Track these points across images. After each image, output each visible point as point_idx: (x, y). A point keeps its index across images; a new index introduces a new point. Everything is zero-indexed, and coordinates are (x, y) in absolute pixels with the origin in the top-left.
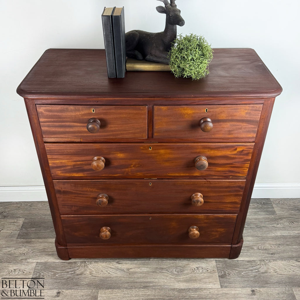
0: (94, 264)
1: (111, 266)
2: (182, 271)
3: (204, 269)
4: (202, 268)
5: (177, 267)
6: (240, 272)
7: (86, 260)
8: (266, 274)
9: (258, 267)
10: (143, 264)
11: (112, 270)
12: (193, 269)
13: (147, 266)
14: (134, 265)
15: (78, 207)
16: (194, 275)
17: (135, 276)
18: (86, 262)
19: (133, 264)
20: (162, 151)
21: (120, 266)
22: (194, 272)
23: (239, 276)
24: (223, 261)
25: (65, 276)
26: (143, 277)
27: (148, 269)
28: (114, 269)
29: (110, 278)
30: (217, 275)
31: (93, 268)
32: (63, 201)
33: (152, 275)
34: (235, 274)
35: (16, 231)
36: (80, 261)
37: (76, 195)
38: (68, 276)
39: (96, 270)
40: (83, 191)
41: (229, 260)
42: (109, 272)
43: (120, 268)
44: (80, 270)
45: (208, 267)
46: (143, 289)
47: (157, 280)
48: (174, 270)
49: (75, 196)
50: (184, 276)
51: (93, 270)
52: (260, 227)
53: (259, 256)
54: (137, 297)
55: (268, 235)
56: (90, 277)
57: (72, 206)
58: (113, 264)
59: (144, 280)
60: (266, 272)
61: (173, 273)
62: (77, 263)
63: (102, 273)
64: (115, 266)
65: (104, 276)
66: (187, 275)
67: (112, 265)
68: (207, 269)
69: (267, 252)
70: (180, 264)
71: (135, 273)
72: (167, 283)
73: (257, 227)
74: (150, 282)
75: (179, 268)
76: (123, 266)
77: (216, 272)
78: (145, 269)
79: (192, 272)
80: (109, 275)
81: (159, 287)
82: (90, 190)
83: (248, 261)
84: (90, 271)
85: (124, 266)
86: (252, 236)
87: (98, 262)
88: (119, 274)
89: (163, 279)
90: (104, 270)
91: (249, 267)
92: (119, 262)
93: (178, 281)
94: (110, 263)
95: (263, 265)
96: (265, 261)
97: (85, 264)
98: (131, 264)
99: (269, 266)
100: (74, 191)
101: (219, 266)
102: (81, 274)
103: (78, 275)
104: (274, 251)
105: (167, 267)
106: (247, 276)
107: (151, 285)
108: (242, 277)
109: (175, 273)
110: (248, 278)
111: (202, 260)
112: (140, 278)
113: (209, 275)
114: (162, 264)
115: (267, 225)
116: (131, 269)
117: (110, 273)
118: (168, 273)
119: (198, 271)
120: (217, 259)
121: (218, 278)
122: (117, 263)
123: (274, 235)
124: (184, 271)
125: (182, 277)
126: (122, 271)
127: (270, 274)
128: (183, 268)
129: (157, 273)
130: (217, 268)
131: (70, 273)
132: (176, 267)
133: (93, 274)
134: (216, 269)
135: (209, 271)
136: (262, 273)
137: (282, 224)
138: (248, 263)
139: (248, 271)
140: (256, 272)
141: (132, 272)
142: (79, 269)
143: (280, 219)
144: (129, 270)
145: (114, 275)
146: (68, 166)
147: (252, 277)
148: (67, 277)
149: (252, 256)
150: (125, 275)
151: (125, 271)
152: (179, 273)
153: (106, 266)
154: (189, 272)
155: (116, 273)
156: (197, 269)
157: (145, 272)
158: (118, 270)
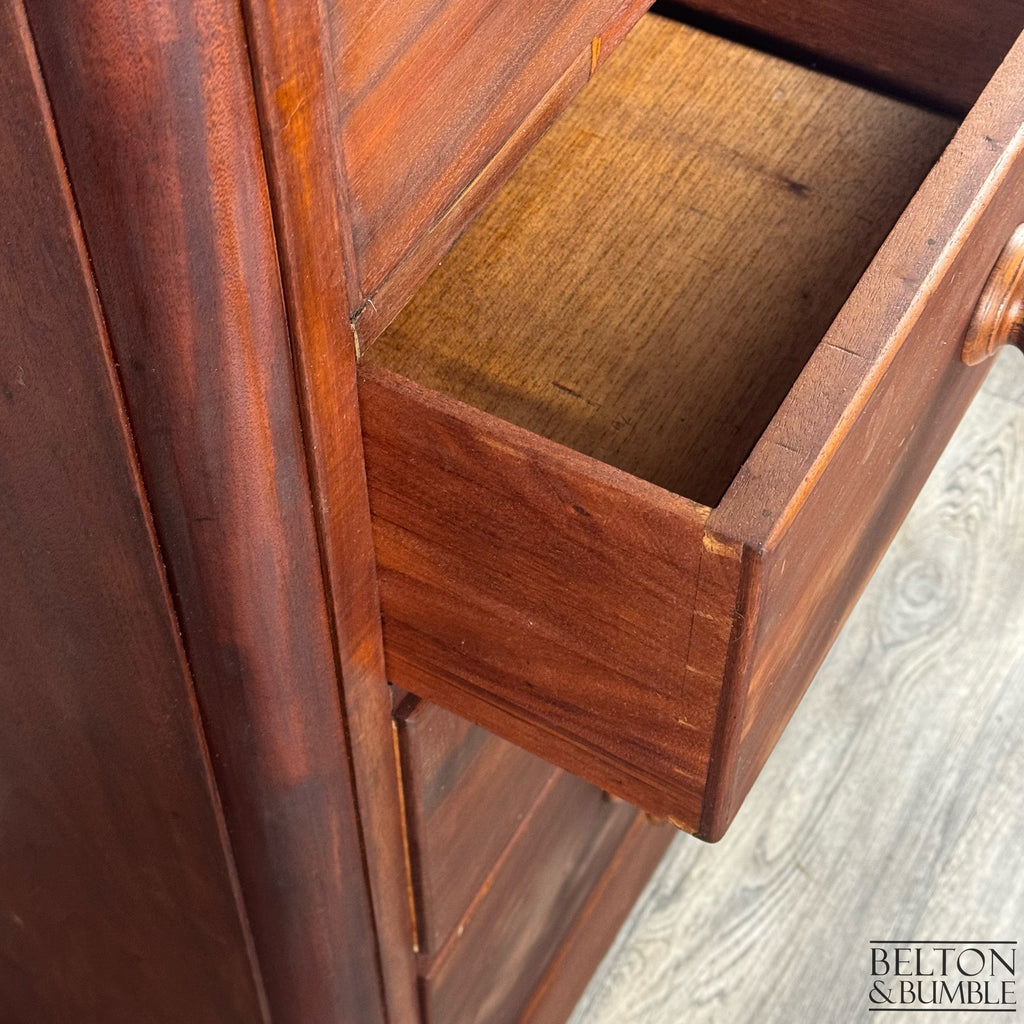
1: (669, 960)
2: (930, 572)
3: (976, 460)
4: (966, 470)
5: (892, 585)
11: (700, 964)
16: (994, 530)
17: (833, 839)
21: (699, 902)
22: (969, 517)
27: (822, 743)
28: (699, 948)
29: (763, 1002)
33: (878, 739)
42: (712, 990)
43: (716, 902)
45: (977, 438)
46: (962, 845)
47: (933, 737)
50: (972, 577)
54: (1003, 901)
58: (661, 934)
59: (898, 805)
61: (925, 628)
64: (680, 930)
66: (975, 558)
67: (660, 944)
68: (990, 447)
71: (809, 831)
72: (981, 689)
74: (928, 779)
75: (903, 574)
76: (715, 881)
78: (813, 762)
79: (972, 528)
80: (735, 998)
81: (990, 750)
85: (721, 872)
89: (941, 695)
92: (667, 891)
93: (998, 626)
94: (634, 956)
107: (949, 782)
109: (928, 611)
116: (761, 840)
117: (721, 984)
118: (914, 653)
119: (976, 497)
122: (662, 907)
124: (938, 565)
125: (976, 597)
126: (746, 903)
128: (912, 557)
130: (1006, 397)
135: (1007, 447)
141: (789, 847)
144: (764, 854)
145: (758, 970)
150: (794, 900)
151: (761, 881)
152: (942, 593)
153: (654, 989)
154: (964, 544)
155: (751, 947)
156: (956, 493)
157: (836, 769)
158: (726, 928)
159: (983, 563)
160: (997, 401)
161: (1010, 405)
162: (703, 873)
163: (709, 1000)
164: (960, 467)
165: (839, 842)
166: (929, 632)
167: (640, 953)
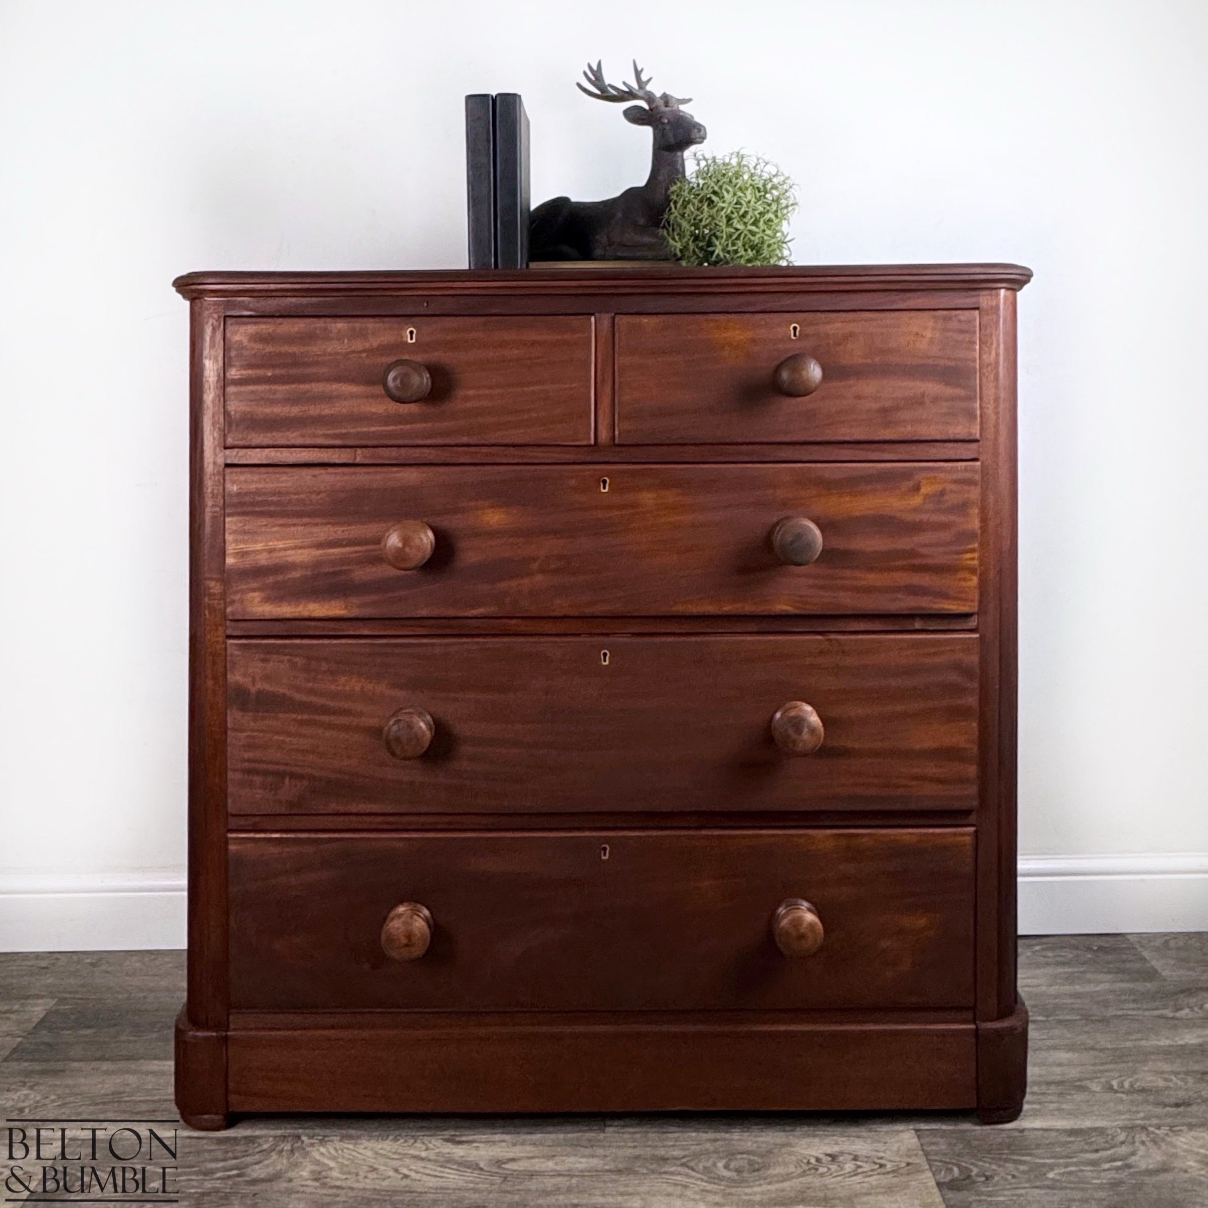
0: (338, 1145)
1: (416, 1153)
2: (757, 1166)
3: (864, 1159)
4: (852, 1157)
5: (733, 1154)
6: (1038, 1171)
7: (301, 1131)
8: (1168, 1177)
9: (1123, 1150)
10: (572, 1145)
11: (421, 1164)
12: (813, 1161)
13: (588, 1151)
14: (528, 1148)
15: (306, 783)
16: (817, 1182)
17: (533, 1185)
18: (304, 1138)
19: (523, 1144)
20: (647, 498)
21: (459, 1151)
22: (817, 1169)
23: (1038, 1184)
24: (953, 1132)
25: (193, 1187)
26: (569, 1190)
27: (595, 1161)
28: (430, 1160)
29: (411, 1192)
30: (928, 1179)
31: (334, 1158)
32: (250, 747)
33: (615, 1181)
34: (1014, 1177)
35: (8, 1038)
36: (272, 1133)
37: (306, 717)
38: (208, 1185)
39: (347, 1166)
40: (334, 696)
41: (978, 1128)
42: (407, 1173)
43: (462, 1157)
44: (267, 1166)
45: (882, 1154)
47: (635, 1202)
48: (720, 1165)
49: (301, 723)
50: (770, 1183)
51: (332, 1164)
52: (1105, 1021)
53: (1120, 1113)
55: (1144, 1043)
56: (309, 1190)
57: (281, 775)
58: (430, 1146)
59: (575, 1201)
60: (1164, 1169)
61: (712, 1175)
62: (260, 1141)
63: (371, 1175)
64: (437, 1151)
65: (378, 1187)
66: (786, 1180)
67: (424, 1148)
68: (878, 1161)
69: (1151, 1098)
70: (749, 1144)
71: (532, 1175)
73: (1087, 1018)
75: (745, 1156)
76: (475, 1152)
77: (923, 1171)
78: (579, 1162)
79: (809, 1172)
80: (407, 1182)
82: (362, 688)
83: (1072, 1132)
84: (318, 1168)
85: (482, 1152)
86: (1071, 1048)
87: (359, 1137)
88: (453, 1178)
89: (669, 1195)
90: (386, 1165)
91: (1082, 1151)
92: (458, 1139)
94: (413, 1141)
95: (1143, 1143)
96: (1151, 1129)
97: (296, 1145)
98: (514, 1145)
99: (1175, 1146)
100: (299, 697)
101: (933, 1148)
102: (269, 1180)
103: (254, 1182)
104: (1181, 1094)
105: (687, 1153)
106: (1079, 1182)
108: (1048, 1187)
109: (726, 1173)
110: (1082, 1189)
111: (853, 1130)
112: (557, 1190)
113: (889, 1179)
114: (660, 1144)
115: (1130, 1012)
116: (513, 1160)
117: (413, 1174)
118: (689, 1176)
119: (834, 1167)
120: (923, 1126)
121: (936, 1190)
122: (447, 1140)
123: (1168, 1042)
124: (768, 1167)
125: (757, 1189)
126: (469, 1167)
127: (1187, 1175)
128: (760, 1156)
129: (636, 1173)
130: (927, 1154)
131: (219, 1175)
132: (731, 1155)
133: (329, 1180)
134: (921, 1160)
135: (889, 1168)
136: (1149, 1172)
137: (1196, 1009)
138: (1072, 1139)
139: (1075, 1164)
140: (1118, 1169)
141: (516, 1171)
142: (266, 1162)
143: (1182, 992)
144: (505, 1163)
145: (428, 1184)
146: (293, 566)
147: (1100, 1187)
148: (200, 1190)
149: (1085, 1114)
150: (483, 1183)
151: (485, 1168)
152: (745, 1175)
153: (395, 1153)
154: (793, 1173)
155: (442, 1177)
156: (830, 1159)
157: (582, 1171)
158: (449, 1165)
159: (786, 1184)
160: (921, 1153)
161: (924, 1159)
162: (477, 1147)
163: (400, 1173)
164: (850, 1154)
165: (533, 1187)
166: (710, 1178)
167: (415, 1141)
